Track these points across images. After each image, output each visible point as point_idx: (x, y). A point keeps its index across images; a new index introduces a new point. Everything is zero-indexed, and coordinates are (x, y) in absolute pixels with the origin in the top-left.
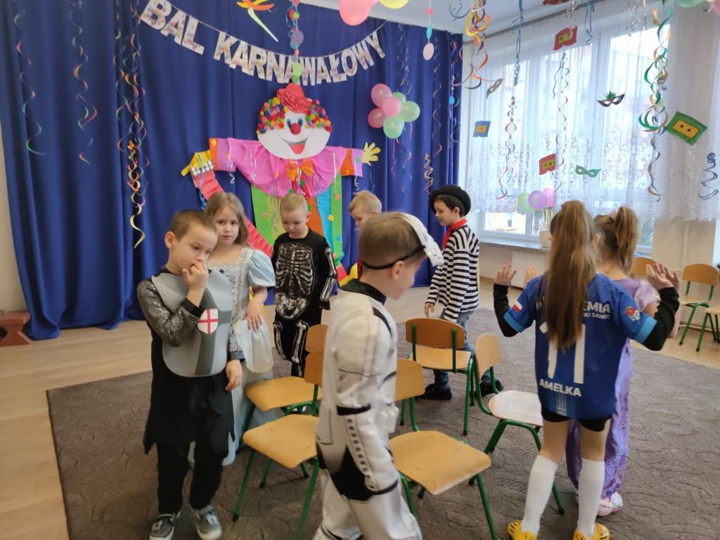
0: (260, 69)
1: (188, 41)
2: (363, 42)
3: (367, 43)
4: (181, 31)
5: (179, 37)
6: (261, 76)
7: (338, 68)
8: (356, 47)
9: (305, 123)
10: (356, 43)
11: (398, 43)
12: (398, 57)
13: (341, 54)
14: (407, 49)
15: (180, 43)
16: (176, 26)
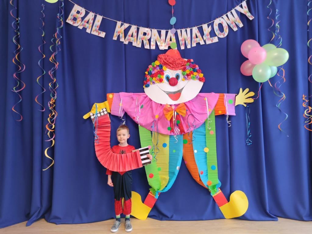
0: (146, 42)
1: (95, 31)
2: (233, 11)
3: (236, 11)
4: (91, 25)
5: (89, 29)
6: (147, 47)
7: (210, 33)
8: (227, 16)
9: (181, 77)
10: (227, 12)
11: (268, 7)
12: (268, 18)
13: (213, 22)
14: (277, 10)
15: (90, 33)
16: (88, 22)
